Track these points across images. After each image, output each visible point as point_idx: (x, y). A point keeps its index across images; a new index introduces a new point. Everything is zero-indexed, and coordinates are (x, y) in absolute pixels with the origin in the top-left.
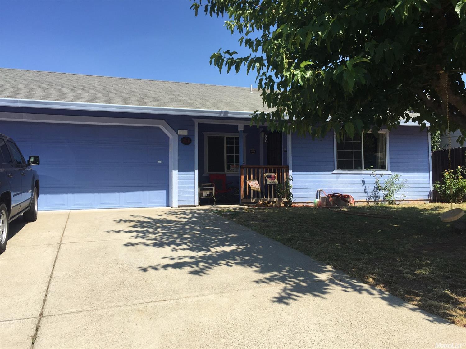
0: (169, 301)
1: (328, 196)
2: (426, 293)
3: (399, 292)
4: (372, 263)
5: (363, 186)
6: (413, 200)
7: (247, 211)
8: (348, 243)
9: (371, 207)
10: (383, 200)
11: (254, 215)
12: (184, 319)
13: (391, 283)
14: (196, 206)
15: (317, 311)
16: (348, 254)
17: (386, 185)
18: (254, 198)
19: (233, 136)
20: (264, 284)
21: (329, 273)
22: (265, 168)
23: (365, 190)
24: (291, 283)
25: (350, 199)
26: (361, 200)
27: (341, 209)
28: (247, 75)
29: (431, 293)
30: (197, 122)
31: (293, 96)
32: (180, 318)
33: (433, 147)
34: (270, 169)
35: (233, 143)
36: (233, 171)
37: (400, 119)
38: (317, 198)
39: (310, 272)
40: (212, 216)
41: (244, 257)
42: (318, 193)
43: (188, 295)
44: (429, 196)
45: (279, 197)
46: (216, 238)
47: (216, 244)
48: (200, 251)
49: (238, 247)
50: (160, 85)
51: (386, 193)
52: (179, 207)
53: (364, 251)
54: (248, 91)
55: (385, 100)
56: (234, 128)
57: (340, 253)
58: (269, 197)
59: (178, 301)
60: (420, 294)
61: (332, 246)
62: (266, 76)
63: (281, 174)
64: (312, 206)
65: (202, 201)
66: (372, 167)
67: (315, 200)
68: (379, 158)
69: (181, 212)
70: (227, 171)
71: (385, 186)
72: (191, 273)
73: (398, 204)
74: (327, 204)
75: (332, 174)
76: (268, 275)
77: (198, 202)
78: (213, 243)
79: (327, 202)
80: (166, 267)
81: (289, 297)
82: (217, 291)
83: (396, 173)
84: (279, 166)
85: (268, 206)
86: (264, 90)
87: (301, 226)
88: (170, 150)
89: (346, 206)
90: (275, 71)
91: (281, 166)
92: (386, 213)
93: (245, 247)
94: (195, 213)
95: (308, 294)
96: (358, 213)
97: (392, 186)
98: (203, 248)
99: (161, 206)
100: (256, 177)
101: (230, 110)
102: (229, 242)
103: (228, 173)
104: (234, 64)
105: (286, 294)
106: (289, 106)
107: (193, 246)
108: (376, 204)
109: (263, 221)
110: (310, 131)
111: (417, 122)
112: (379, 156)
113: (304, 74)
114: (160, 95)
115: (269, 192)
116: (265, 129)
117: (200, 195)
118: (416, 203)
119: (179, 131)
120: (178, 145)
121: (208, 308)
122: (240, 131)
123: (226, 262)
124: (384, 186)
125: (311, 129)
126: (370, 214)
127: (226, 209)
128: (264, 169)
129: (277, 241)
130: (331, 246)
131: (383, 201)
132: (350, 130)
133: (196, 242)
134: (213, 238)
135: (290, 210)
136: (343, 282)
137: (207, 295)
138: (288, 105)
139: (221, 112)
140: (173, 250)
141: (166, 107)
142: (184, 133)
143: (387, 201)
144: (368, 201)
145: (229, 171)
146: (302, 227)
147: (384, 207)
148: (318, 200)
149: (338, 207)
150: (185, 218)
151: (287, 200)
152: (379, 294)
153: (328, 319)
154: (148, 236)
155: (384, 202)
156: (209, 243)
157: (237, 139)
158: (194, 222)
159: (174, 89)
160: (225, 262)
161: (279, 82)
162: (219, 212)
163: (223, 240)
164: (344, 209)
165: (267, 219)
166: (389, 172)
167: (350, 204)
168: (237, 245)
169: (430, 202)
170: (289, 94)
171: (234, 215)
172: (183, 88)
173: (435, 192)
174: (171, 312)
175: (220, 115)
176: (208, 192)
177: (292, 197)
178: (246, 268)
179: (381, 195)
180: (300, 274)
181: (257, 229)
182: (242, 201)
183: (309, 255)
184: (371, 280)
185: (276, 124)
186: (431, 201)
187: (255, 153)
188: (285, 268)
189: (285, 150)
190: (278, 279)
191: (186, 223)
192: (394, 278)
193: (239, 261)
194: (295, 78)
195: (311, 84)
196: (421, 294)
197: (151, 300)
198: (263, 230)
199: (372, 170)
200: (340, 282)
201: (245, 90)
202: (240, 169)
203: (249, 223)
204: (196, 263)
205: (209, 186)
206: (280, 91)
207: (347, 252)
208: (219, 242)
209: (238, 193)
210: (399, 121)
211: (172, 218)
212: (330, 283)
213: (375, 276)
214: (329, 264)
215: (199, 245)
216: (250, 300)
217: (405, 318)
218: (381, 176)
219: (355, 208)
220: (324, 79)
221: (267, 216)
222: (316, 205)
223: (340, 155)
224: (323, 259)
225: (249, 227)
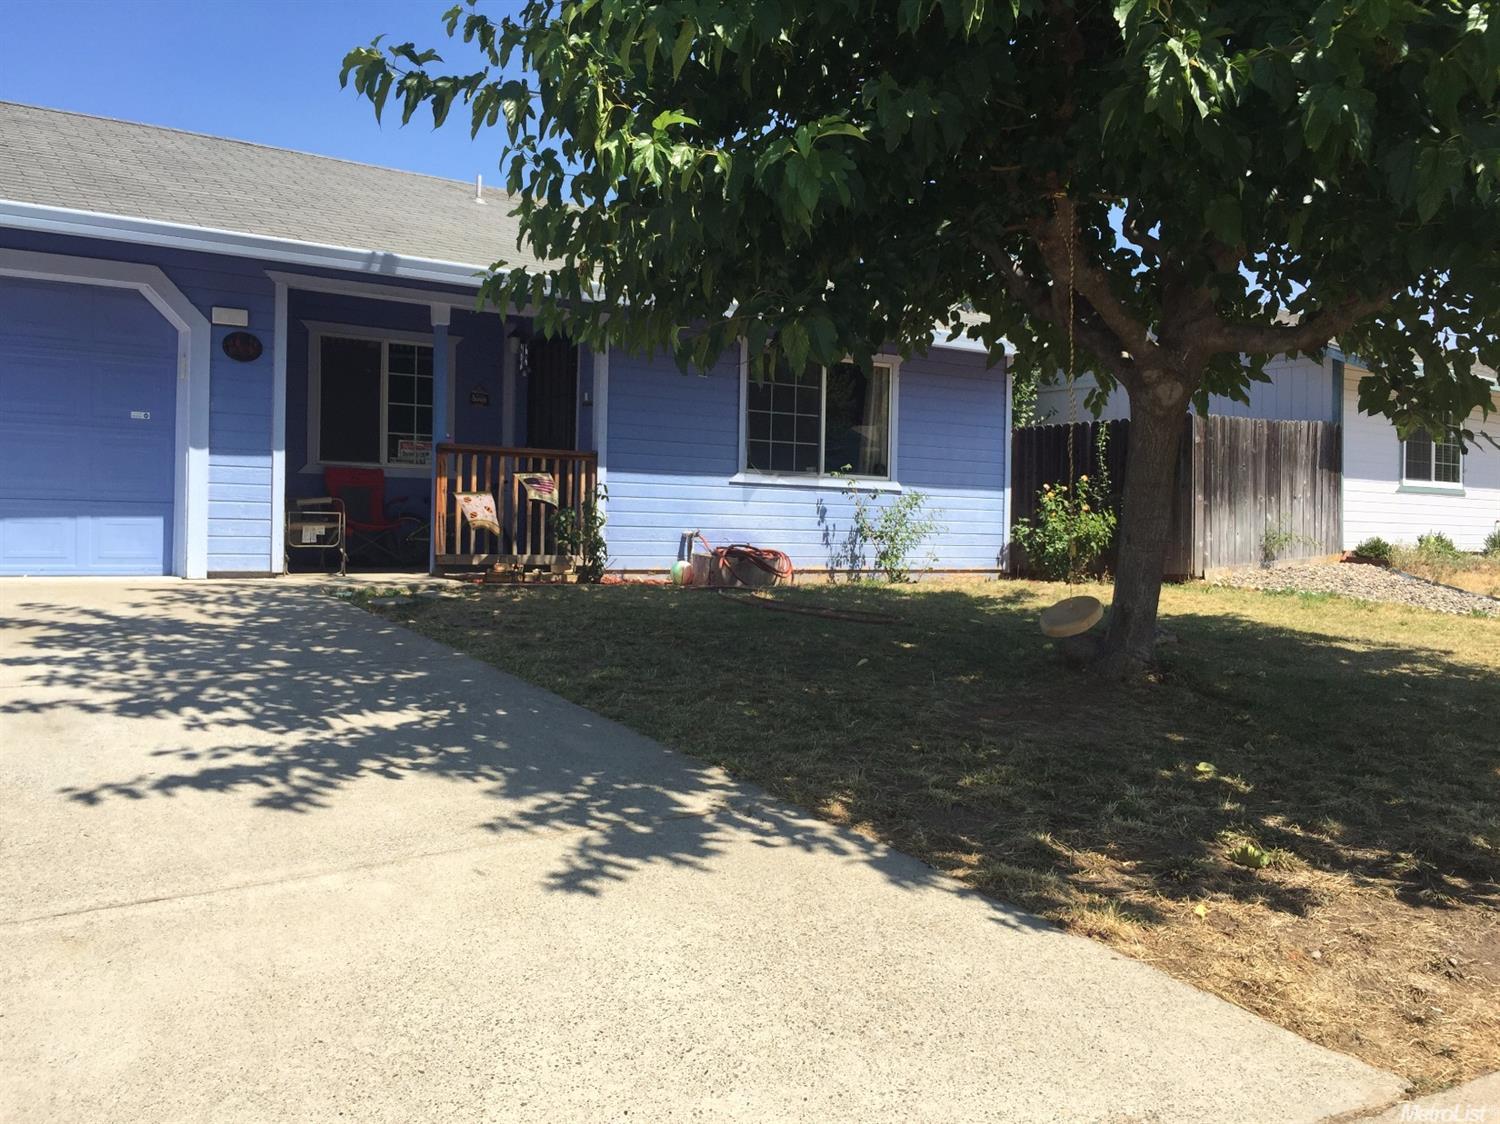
0: (179, 899)
1: (715, 554)
2: (989, 841)
3: (915, 842)
4: (842, 759)
5: (819, 524)
6: (955, 571)
7: (454, 596)
8: (772, 698)
9: (840, 588)
10: (872, 568)
11: (480, 610)
12: (232, 959)
13: (892, 816)
14: (275, 575)
15: (677, 908)
16: (771, 732)
17: (885, 524)
18: (479, 551)
19: (412, 344)
20: (514, 833)
21: (717, 791)
22: (518, 454)
23: (826, 535)
24: (603, 826)
25: (781, 564)
26: (813, 568)
27: (753, 593)
28: (473, 138)
29: (1000, 841)
30: (282, 284)
31: (624, 225)
32: (219, 957)
33: (1016, 418)
34: (534, 460)
35: (414, 367)
36: (411, 462)
37: (934, 328)
38: (681, 557)
39: (659, 789)
40: (334, 610)
41: (447, 746)
42: (686, 541)
43: (247, 878)
44: (1000, 561)
45: (562, 551)
46: (349, 685)
47: (348, 704)
48: (291, 728)
49: (424, 714)
50: (141, 139)
51: (882, 548)
52: (211, 575)
53: (818, 722)
54: (467, 196)
55: (901, 265)
56: (419, 317)
57: (750, 731)
58: (529, 550)
59: (209, 898)
60: (971, 846)
61: (727, 708)
62: (533, 149)
63: (570, 477)
64: (666, 584)
65: (298, 560)
66: (849, 466)
67: (676, 565)
68: (870, 441)
69: (220, 596)
70: (389, 462)
71: (882, 527)
72: (263, 803)
73: (915, 582)
74: (712, 575)
75: (731, 483)
76: (528, 804)
77: (282, 562)
78: (338, 700)
79: (711, 572)
80: (168, 784)
81: (598, 870)
82: (352, 860)
83: (914, 489)
84: (568, 452)
85: (526, 580)
86: (527, 194)
87: (631, 644)
88: (181, 376)
89: (767, 585)
90: (567, 135)
91: (572, 453)
92: (882, 608)
93: (449, 715)
94: (273, 597)
95: (654, 858)
96: (801, 607)
97: (901, 526)
98: (302, 716)
99: (142, 573)
100: (488, 485)
101: (404, 252)
102: (393, 698)
103: (390, 465)
104: (429, 95)
105: (589, 862)
106: (612, 256)
107: (264, 711)
108: (854, 580)
109: (510, 629)
110: (676, 342)
111: (980, 339)
112: (870, 436)
113: (663, 150)
114: (144, 177)
115: (529, 535)
116: (522, 328)
117: (292, 536)
118: (964, 580)
119: (214, 309)
120: (212, 360)
121: (319, 918)
122: (438, 326)
123: (384, 764)
124: (878, 528)
125: (679, 336)
126: (837, 611)
127: (384, 586)
128: (517, 459)
129: (556, 693)
130: (724, 707)
131: (875, 571)
132: (797, 345)
133: (275, 697)
134: (339, 683)
135: (597, 592)
136: (756, 816)
137: (317, 876)
138: (607, 252)
139: (372, 257)
140: (189, 727)
141: (166, 220)
142: (238, 318)
143: (886, 570)
144: (832, 572)
145: (394, 458)
146: (637, 651)
147: (875, 589)
148: (685, 564)
149: (744, 587)
150: (236, 616)
151: (587, 563)
152: (861, 849)
153: (712, 933)
154: (95, 678)
155: (877, 574)
156: (325, 702)
157: (428, 353)
158: (267, 631)
159: (197, 160)
160: (377, 765)
161: (577, 174)
162: (358, 597)
163: (372, 690)
164: (762, 595)
165: (523, 621)
166: (896, 486)
167: (779, 578)
168: (420, 709)
169: (1000, 578)
170: (610, 217)
171: (413, 605)
172: (230, 159)
173: (1015, 548)
174: (186, 938)
175: (369, 266)
176: (321, 529)
177: (605, 553)
178: (454, 780)
179: (870, 551)
180: (631, 798)
181: (488, 655)
182: (439, 563)
183: (655, 736)
184: (837, 809)
185: (560, 315)
186: (1004, 575)
187: (487, 404)
188: (582, 781)
189: (586, 399)
190: (561, 816)
191: (240, 634)
192: (903, 802)
193: (428, 761)
194: (636, 163)
195: (684, 189)
196: (974, 847)
197: (108, 900)
198: (508, 657)
199: (846, 476)
200: (749, 816)
201: (456, 188)
202: (433, 454)
203: (462, 634)
204: (281, 770)
205: (325, 507)
206: (581, 203)
207: (770, 727)
208: (357, 698)
209: (427, 533)
210: (932, 331)
211: (187, 614)
212: (719, 822)
213: (847, 796)
214: (716, 764)
215: (287, 707)
216: (465, 884)
217: (930, 917)
218: (872, 495)
219: (795, 590)
220: (726, 179)
221: (522, 613)
222: (679, 580)
223: (756, 426)
224: (699, 748)
225: (461, 648)
